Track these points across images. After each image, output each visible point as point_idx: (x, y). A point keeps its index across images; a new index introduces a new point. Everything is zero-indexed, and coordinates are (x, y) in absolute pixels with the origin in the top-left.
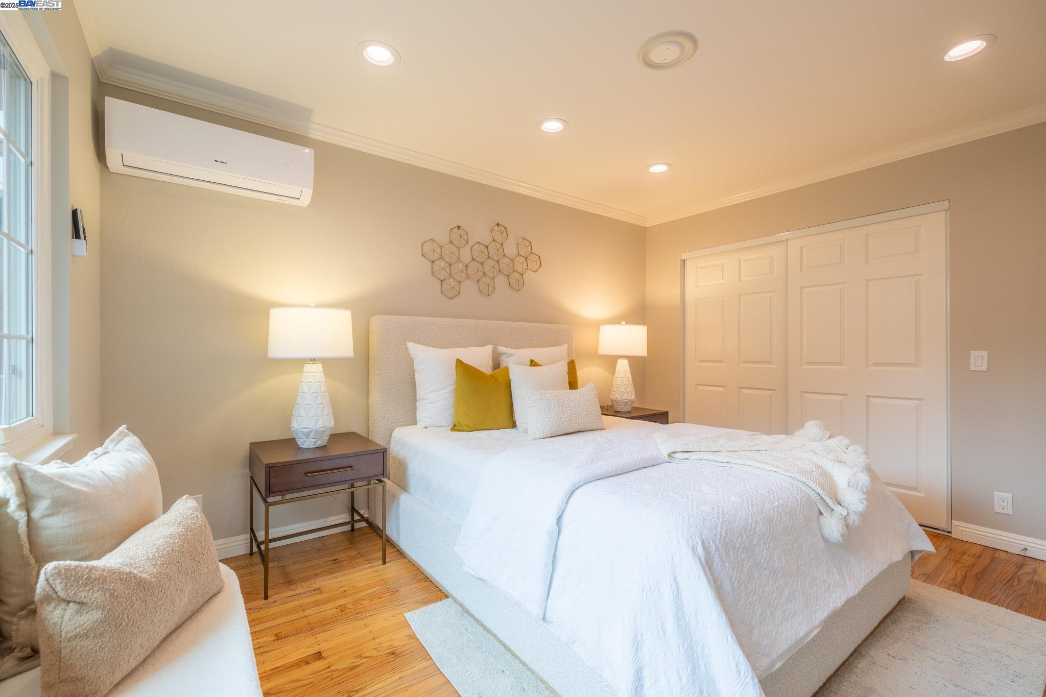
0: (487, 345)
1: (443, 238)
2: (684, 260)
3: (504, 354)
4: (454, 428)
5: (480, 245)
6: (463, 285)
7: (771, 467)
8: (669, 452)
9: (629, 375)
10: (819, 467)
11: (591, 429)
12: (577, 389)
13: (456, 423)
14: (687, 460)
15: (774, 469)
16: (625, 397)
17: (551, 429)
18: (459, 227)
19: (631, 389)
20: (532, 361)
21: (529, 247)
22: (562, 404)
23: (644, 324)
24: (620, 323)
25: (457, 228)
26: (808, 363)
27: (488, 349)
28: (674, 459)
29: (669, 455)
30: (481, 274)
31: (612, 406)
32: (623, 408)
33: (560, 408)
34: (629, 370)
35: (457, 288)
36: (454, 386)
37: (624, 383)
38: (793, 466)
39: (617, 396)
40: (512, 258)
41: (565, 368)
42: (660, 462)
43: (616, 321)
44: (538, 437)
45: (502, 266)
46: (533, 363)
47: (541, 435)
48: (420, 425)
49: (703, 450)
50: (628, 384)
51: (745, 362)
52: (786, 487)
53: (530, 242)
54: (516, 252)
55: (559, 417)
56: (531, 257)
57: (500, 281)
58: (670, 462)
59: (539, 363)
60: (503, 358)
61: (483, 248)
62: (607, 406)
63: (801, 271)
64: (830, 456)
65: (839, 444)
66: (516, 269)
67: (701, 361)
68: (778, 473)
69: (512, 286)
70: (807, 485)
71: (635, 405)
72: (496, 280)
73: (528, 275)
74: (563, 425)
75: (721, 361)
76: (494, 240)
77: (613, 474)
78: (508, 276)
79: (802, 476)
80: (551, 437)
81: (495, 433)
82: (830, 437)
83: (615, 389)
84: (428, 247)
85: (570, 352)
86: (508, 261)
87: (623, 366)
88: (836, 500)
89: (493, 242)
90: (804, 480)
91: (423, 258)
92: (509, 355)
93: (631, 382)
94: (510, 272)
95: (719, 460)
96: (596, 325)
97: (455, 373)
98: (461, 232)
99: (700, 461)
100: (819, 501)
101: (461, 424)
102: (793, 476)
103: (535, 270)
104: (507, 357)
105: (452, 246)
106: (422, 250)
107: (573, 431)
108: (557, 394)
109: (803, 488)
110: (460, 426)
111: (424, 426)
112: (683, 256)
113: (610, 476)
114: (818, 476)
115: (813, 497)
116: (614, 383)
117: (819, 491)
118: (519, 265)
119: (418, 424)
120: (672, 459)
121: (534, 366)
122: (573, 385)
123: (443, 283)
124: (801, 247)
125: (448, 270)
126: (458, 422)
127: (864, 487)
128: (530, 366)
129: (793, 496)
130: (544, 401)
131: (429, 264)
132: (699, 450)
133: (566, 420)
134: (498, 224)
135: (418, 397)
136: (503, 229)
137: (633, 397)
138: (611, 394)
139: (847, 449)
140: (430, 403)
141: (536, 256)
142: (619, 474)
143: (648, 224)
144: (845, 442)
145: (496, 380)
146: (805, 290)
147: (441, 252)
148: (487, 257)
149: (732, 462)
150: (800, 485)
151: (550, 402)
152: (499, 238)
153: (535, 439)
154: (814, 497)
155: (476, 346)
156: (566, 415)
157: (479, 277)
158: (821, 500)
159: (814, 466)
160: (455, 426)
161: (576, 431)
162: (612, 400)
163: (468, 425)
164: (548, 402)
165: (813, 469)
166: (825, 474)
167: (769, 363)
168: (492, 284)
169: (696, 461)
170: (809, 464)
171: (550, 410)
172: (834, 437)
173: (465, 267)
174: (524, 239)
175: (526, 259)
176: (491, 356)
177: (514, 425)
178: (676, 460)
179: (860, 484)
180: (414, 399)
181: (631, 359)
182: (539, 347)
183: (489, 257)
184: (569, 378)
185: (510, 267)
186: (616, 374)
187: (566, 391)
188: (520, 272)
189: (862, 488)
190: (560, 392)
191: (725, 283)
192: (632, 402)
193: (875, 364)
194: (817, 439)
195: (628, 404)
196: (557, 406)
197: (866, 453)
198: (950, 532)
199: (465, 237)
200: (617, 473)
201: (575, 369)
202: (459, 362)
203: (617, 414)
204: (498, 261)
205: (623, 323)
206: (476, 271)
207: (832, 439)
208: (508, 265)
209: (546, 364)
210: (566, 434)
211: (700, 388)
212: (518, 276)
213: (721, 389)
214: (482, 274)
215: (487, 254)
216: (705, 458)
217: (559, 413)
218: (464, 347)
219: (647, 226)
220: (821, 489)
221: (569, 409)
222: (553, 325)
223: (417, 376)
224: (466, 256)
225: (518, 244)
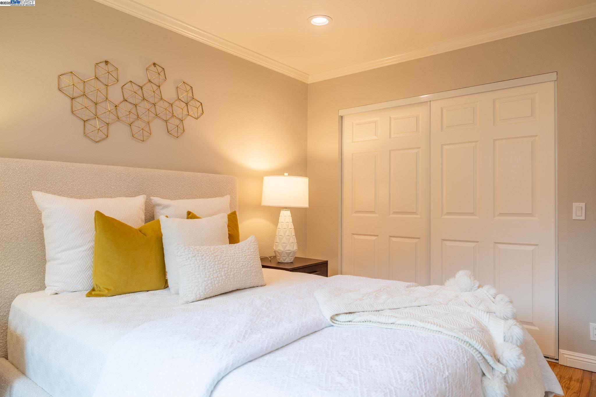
0: (139, 195)
1: (88, 72)
2: (342, 116)
3: (158, 205)
4: (93, 293)
5: (133, 84)
6: (111, 127)
7: (435, 326)
8: (331, 315)
9: (291, 226)
10: (477, 322)
11: (251, 286)
12: (239, 242)
13: (95, 287)
14: (350, 323)
15: (438, 329)
16: (287, 248)
17: (205, 289)
18: (107, 62)
19: (293, 240)
20: (189, 213)
21: (190, 91)
22: (218, 261)
23: (305, 176)
24: (284, 175)
25: (104, 63)
26: (448, 214)
27: (140, 201)
28: (337, 322)
29: (332, 318)
30: (133, 116)
31: (275, 257)
32: (286, 259)
33: (216, 266)
34: (291, 220)
35: (105, 131)
36: (93, 244)
37: (287, 234)
38: (455, 324)
39: (280, 248)
40: (171, 102)
41: (225, 221)
42: (323, 326)
43: (279, 172)
44: (191, 300)
45: (159, 109)
46: (190, 215)
47: (193, 297)
48: (49, 291)
49: (366, 310)
50: (290, 235)
51: (395, 213)
52: (452, 351)
53: (192, 87)
54: (175, 96)
55: (215, 276)
56: (192, 103)
57: (157, 126)
58: (332, 326)
59: (198, 215)
60: (158, 210)
61: (136, 88)
62: (270, 257)
63: (442, 130)
64: (481, 307)
65: (488, 294)
66: (175, 114)
67: (357, 212)
68: (442, 332)
69: (170, 132)
70: (470, 345)
71: (298, 255)
72: (152, 125)
73: (189, 122)
74: (219, 284)
75: (374, 212)
76: (150, 81)
77: (269, 350)
78: (166, 121)
79: (465, 334)
80: (206, 298)
81: (142, 297)
82: (479, 287)
83: (277, 240)
84: (66, 81)
85: (232, 203)
86: (166, 105)
87: (286, 217)
88: (495, 356)
89: (149, 83)
90: (468, 339)
91: (60, 93)
92: (165, 207)
93: (293, 234)
94: (168, 117)
95: (384, 321)
96: (260, 176)
97: (94, 229)
98: (110, 68)
99: (364, 324)
100: (482, 361)
101: (99, 287)
102: (457, 336)
103: (197, 117)
104: (162, 209)
105: (98, 82)
106: (59, 85)
107: (231, 290)
108: (214, 250)
109: (467, 348)
110: (100, 291)
111: (54, 292)
112: (341, 113)
113: (266, 354)
114: (478, 332)
115: (476, 358)
116: (277, 234)
117: (481, 350)
118: (179, 110)
119: (46, 289)
120: (335, 322)
121: (191, 218)
122: (233, 238)
123: (87, 124)
124: (442, 108)
125: (93, 109)
126: (97, 285)
127: (519, 341)
128: (188, 218)
129: (459, 360)
130: (198, 258)
131: (68, 100)
132: (363, 310)
133: (223, 279)
134: (154, 64)
135: (47, 257)
136: (160, 70)
137: (295, 248)
138: (275, 244)
139: (494, 298)
140: (61, 264)
141: (197, 102)
142: (277, 349)
143: (310, 80)
144: (493, 291)
145: (145, 235)
146: (445, 147)
147: (84, 88)
148: (141, 99)
149: (397, 323)
150: (464, 346)
151: (205, 260)
152: (155, 79)
153: (187, 302)
154: (478, 357)
155: (127, 196)
156: (223, 273)
157: (132, 120)
158: (483, 360)
159: (473, 322)
160: (93, 290)
161: (234, 289)
162: (275, 252)
163: (108, 288)
164: (203, 259)
165: (473, 325)
166: (484, 330)
167: (415, 213)
168: (147, 129)
169: (359, 323)
170: (468, 319)
171: (205, 268)
172: (482, 287)
173: (114, 108)
174: (184, 82)
175: (187, 104)
176: (143, 208)
177: (165, 285)
178: (339, 323)
179: (515, 338)
180: (43, 261)
181: (293, 210)
182: (200, 197)
183: (144, 99)
184: (229, 231)
185: (168, 112)
186: (280, 225)
187: (224, 246)
188: (180, 117)
189: (517, 341)
190: (217, 247)
191: (378, 140)
192: (294, 253)
193: (501, 214)
194: (468, 290)
195: (290, 255)
196: (213, 263)
197: (511, 302)
198: (558, 360)
199: (114, 74)
200: (274, 349)
201: (237, 221)
202: (99, 215)
203: (279, 266)
204: (154, 104)
205: (286, 174)
206: (128, 113)
207: (481, 289)
208: (166, 109)
209: (206, 216)
210: (223, 293)
211: (356, 237)
212: (177, 122)
213: (374, 238)
214: (136, 117)
215: (142, 96)
216: (369, 320)
217: (215, 271)
218: (111, 197)
219: (309, 83)
220: (483, 348)
221: (226, 266)
222: (216, 175)
223: (46, 232)
224: (115, 95)
225: (177, 87)
